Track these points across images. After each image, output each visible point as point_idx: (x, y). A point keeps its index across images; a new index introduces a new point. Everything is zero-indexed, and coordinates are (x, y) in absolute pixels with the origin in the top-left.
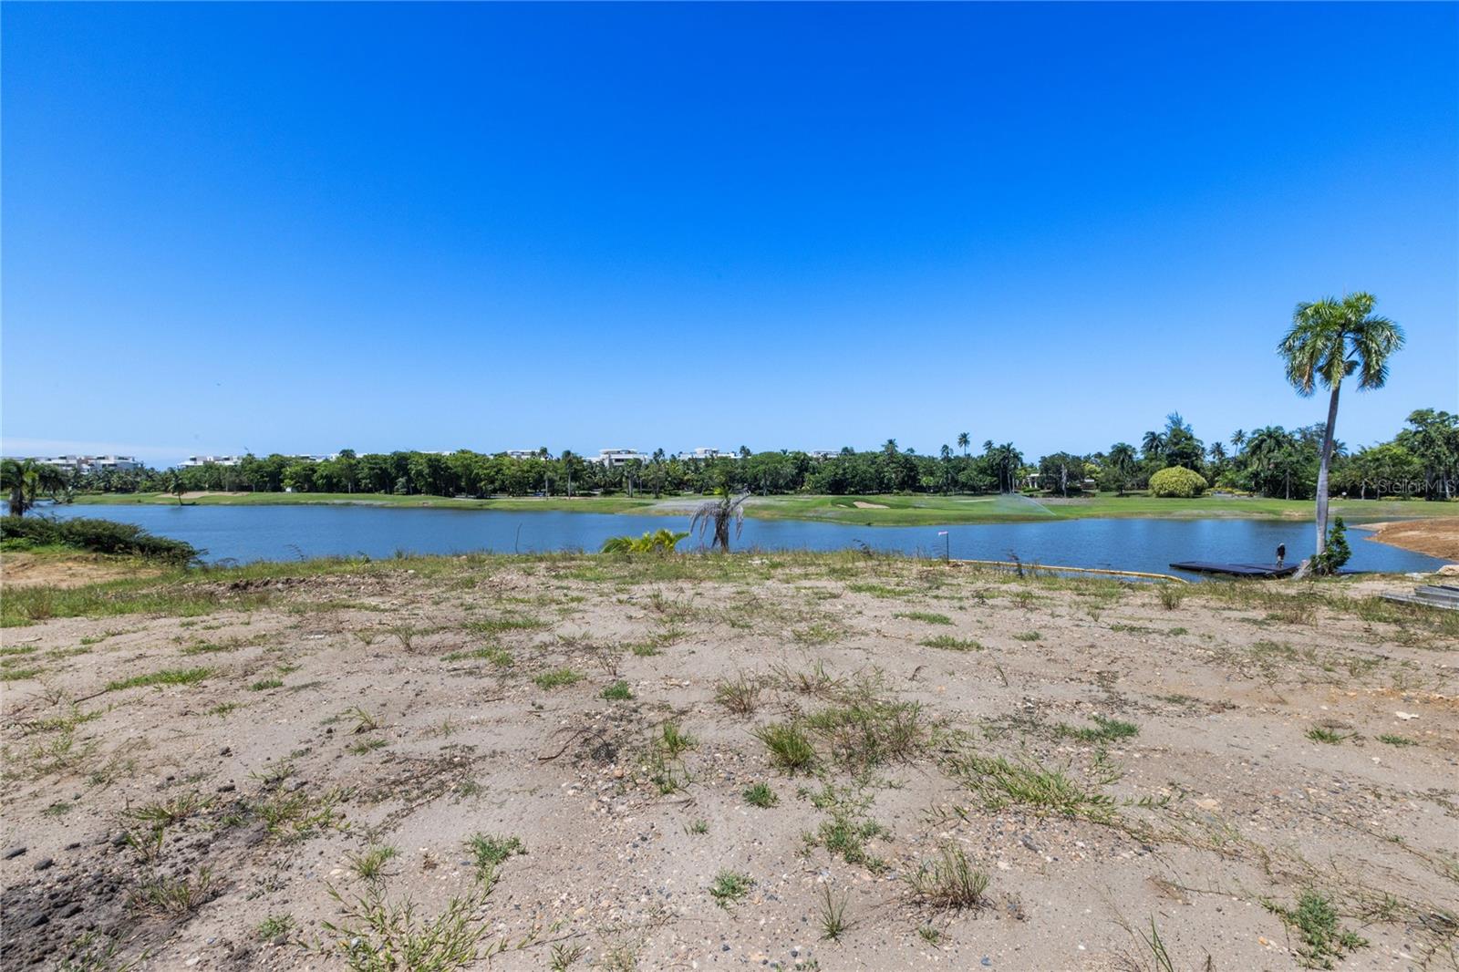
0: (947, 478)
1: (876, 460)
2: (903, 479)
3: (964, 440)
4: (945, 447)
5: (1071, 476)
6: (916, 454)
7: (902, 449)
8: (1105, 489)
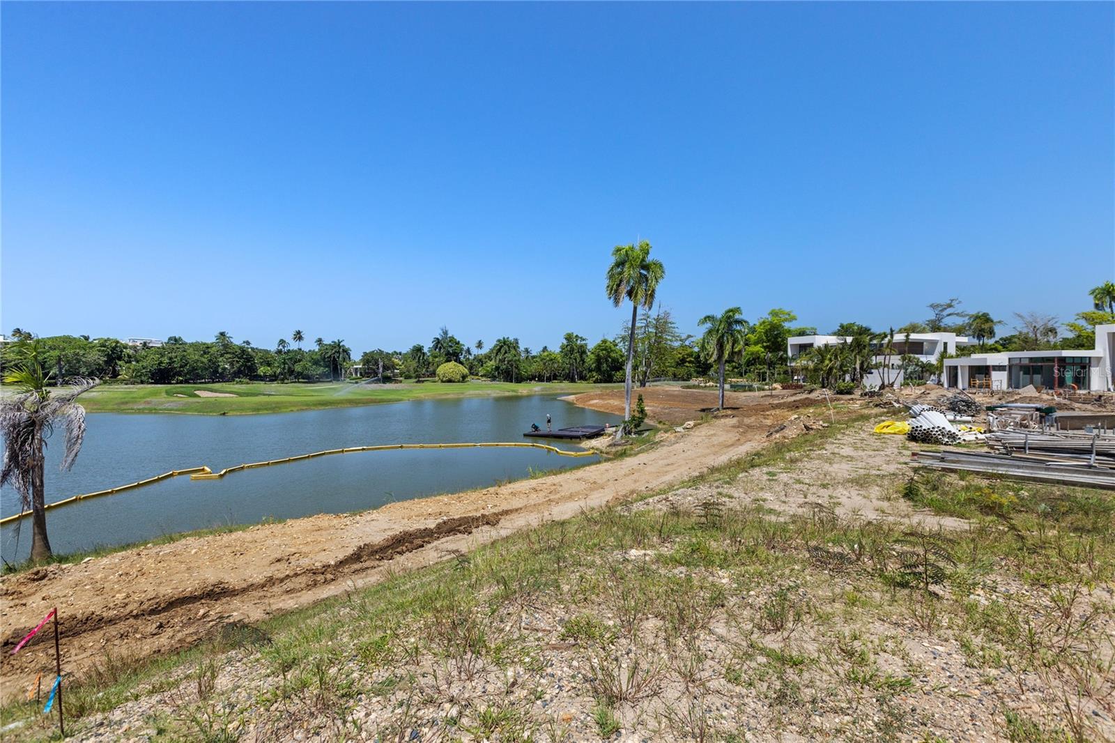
0: (284, 369)
1: (210, 350)
2: (239, 368)
3: (298, 336)
4: (282, 342)
5: (385, 368)
6: (251, 346)
7: (237, 341)
8: (408, 377)
